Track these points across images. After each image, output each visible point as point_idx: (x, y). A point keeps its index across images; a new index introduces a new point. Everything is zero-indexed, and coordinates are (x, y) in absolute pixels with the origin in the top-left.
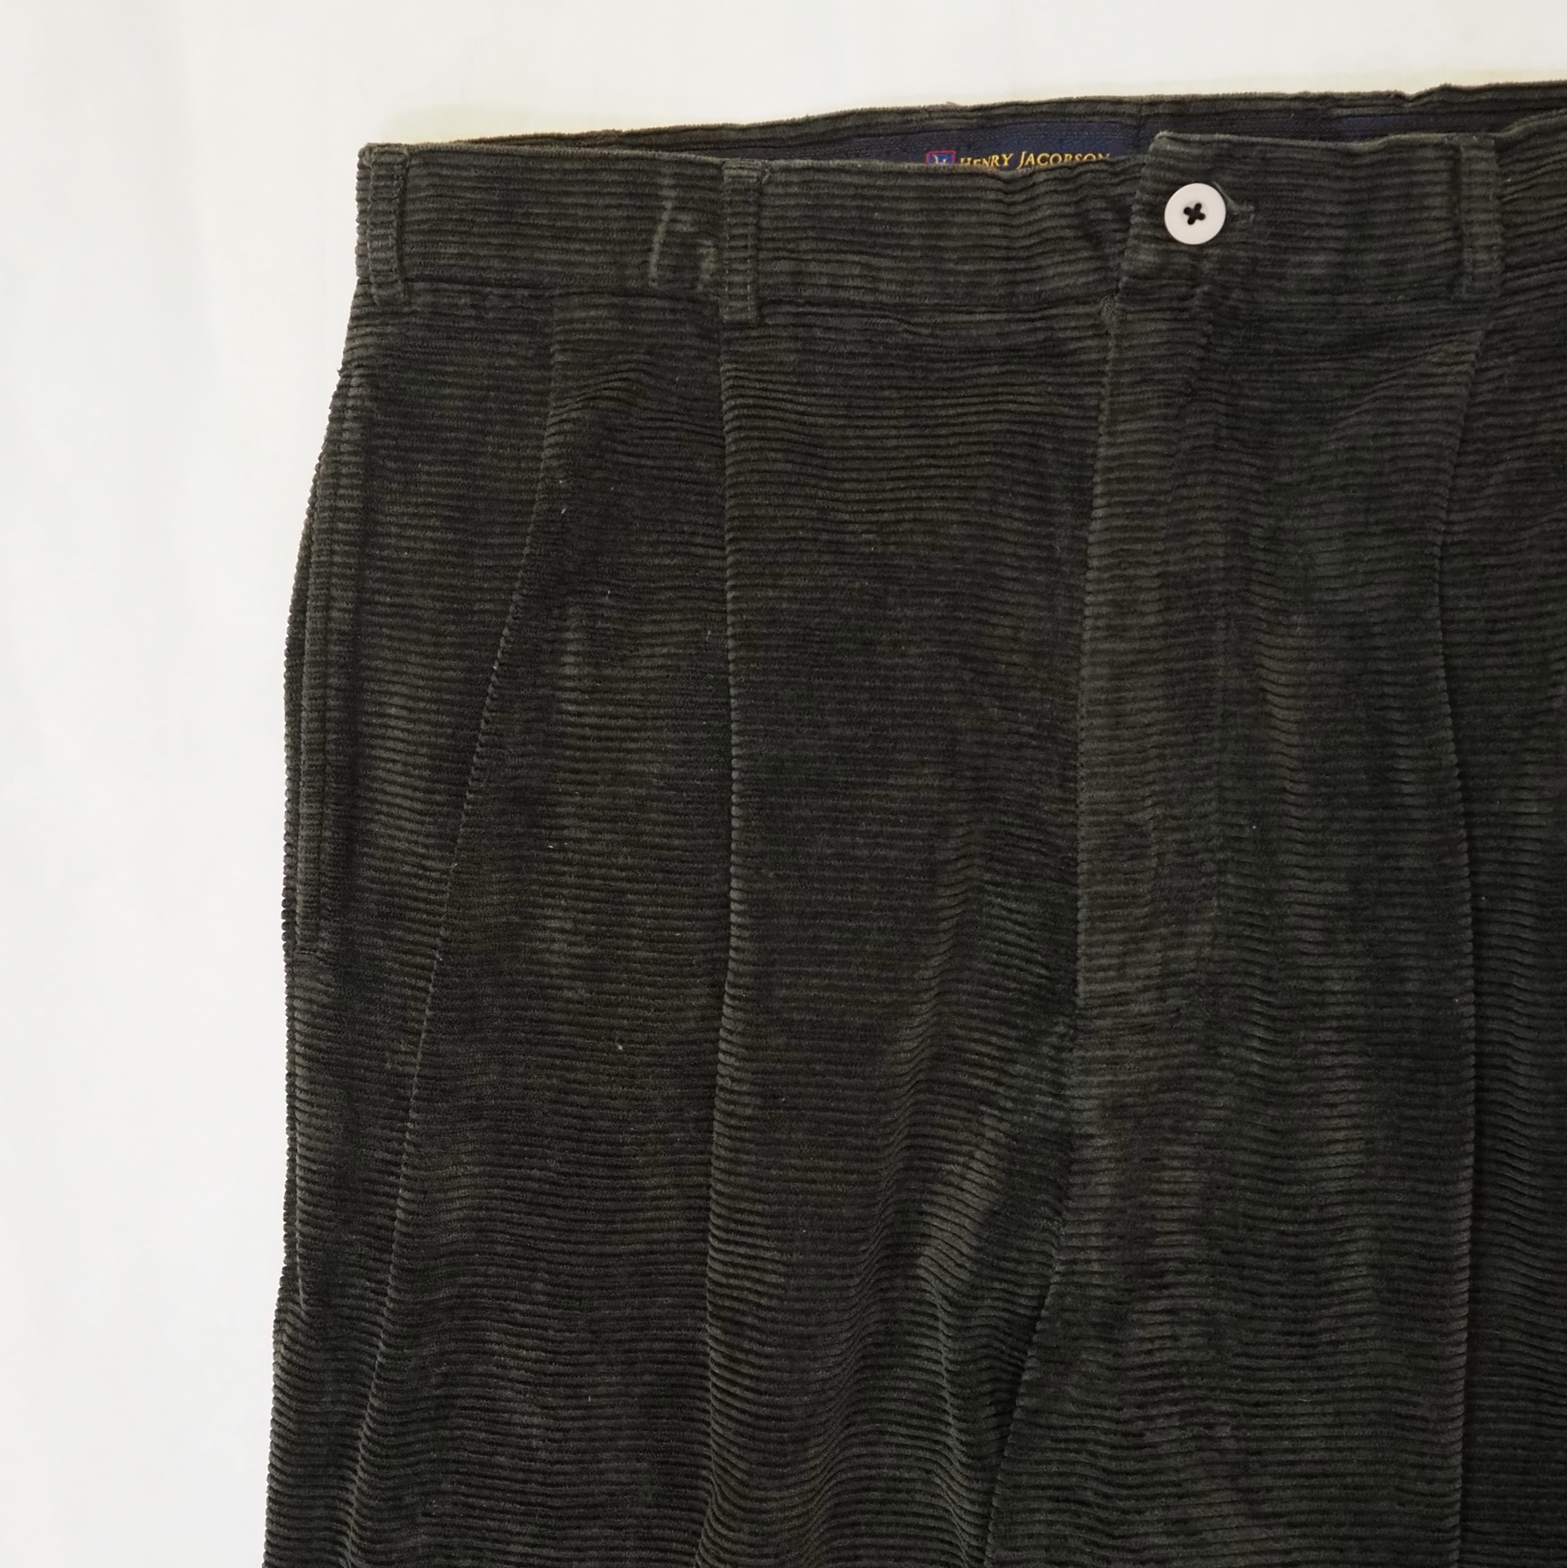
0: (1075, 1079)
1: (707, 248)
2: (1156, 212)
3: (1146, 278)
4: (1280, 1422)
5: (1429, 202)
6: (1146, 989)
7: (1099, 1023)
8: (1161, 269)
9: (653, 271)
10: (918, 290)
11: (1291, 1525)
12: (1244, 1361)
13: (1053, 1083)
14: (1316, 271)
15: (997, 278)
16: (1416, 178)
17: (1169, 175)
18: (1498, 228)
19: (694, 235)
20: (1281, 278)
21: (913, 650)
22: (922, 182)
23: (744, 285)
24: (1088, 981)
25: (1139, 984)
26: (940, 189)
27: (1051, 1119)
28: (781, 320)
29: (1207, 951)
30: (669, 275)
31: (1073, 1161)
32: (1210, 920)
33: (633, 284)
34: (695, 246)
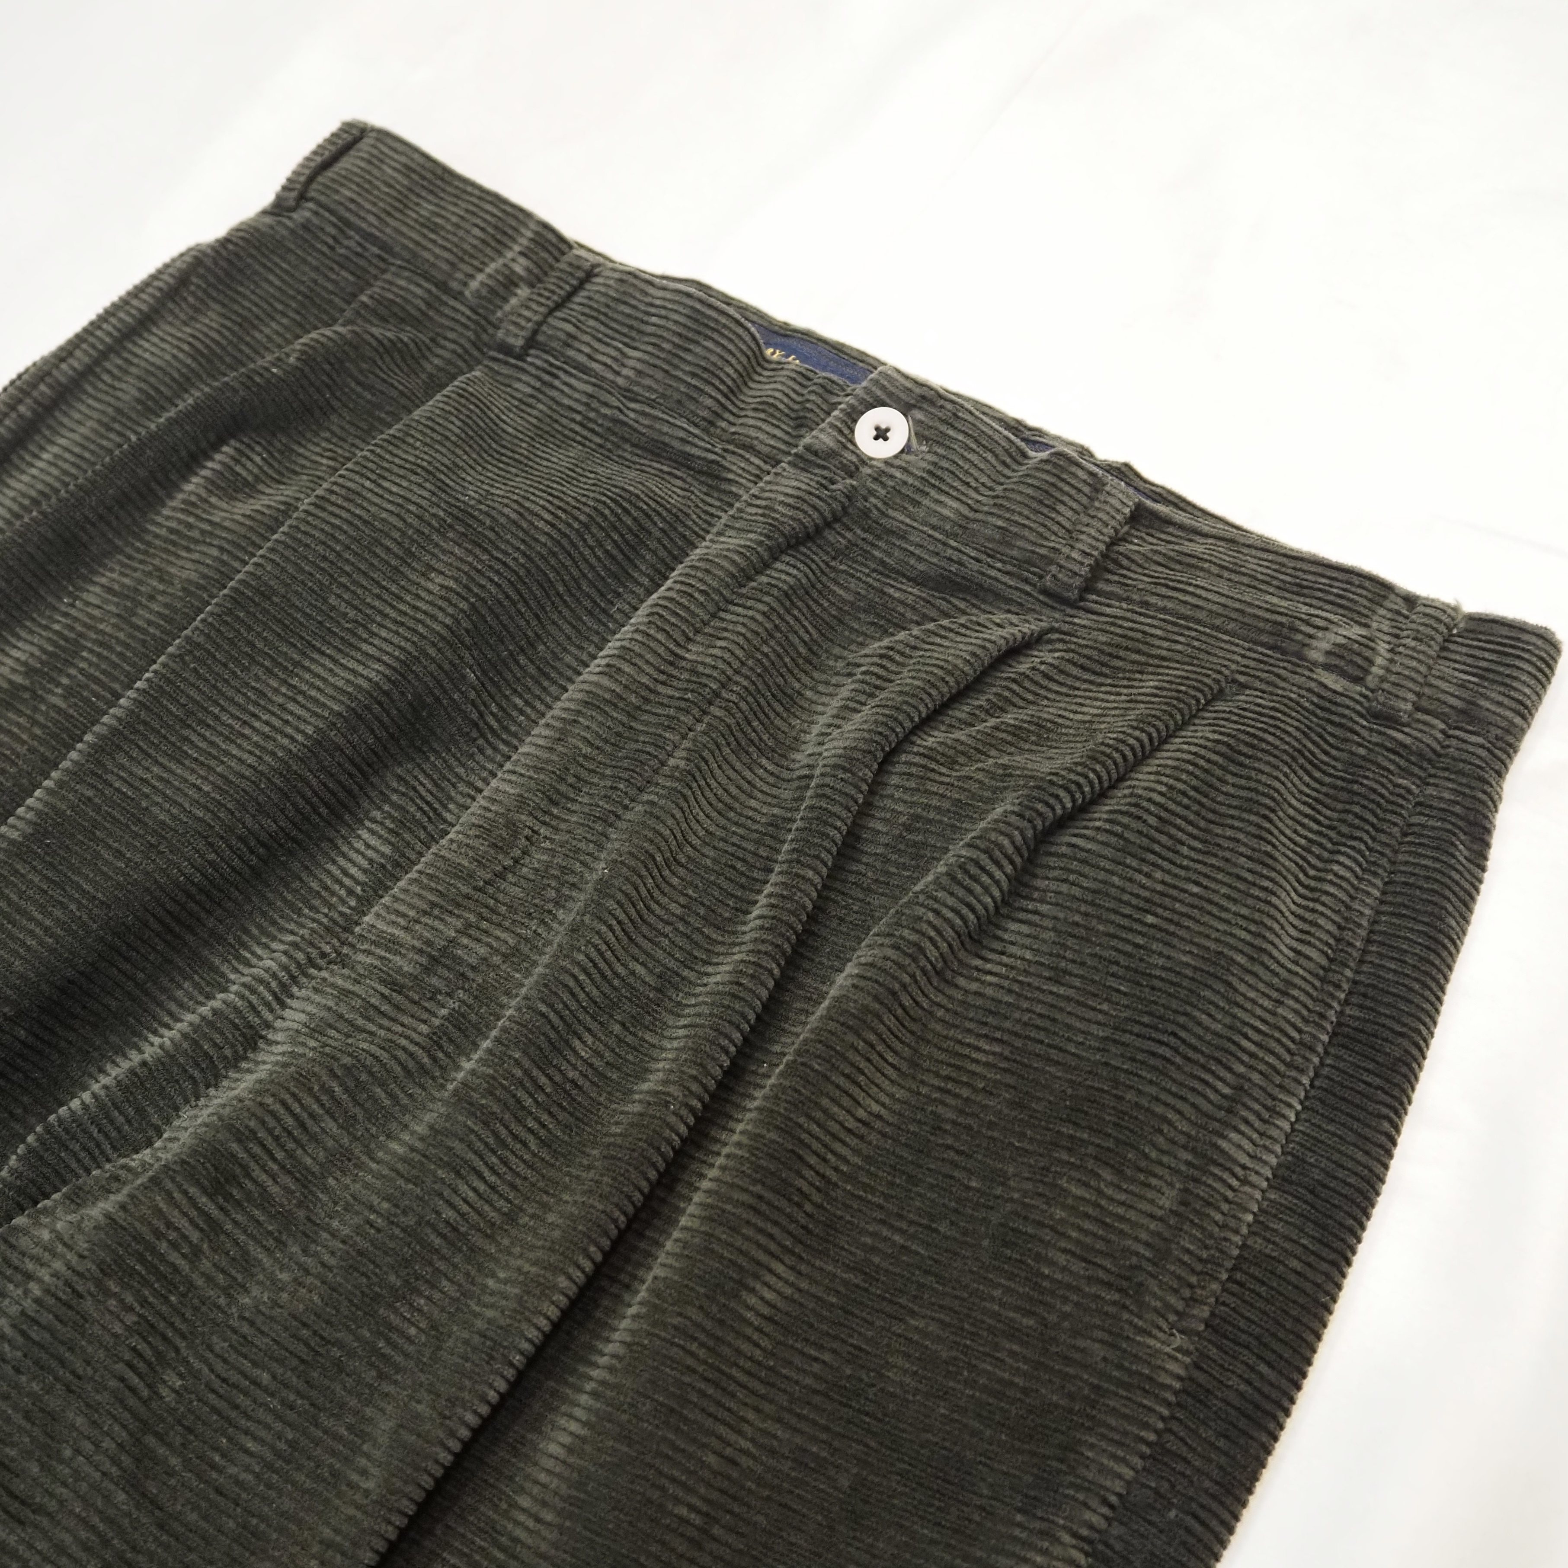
0: (304, 993)
1: (523, 292)
2: (853, 416)
3: (816, 453)
4: (233, 1414)
5: (1061, 508)
6: (420, 952)
7: (361, 957)
8: (832, 454)
9: (474, 285)
10: (647, 382)
11: (161, 1526)
12: (246, 1329)
13: (283, 986)
14: (946, 512)
15: (709, 402)
16: (1061, 485)
17: (879, 393)
18: (1103, 547)
19: (521, 278)
20: (917, 503)
21: (439, 580)
22: (698, 306)
23: (529, 320)
24: (378, 915)
25: (417, 944)
26: (709, 317)
27: (258, 1013)
28: (539, 363)
29: (497, 959)
30: (484, 292)
31: (246, 1058)
32: (519, 935)
33: (454, 285)
34: (516, 285)
